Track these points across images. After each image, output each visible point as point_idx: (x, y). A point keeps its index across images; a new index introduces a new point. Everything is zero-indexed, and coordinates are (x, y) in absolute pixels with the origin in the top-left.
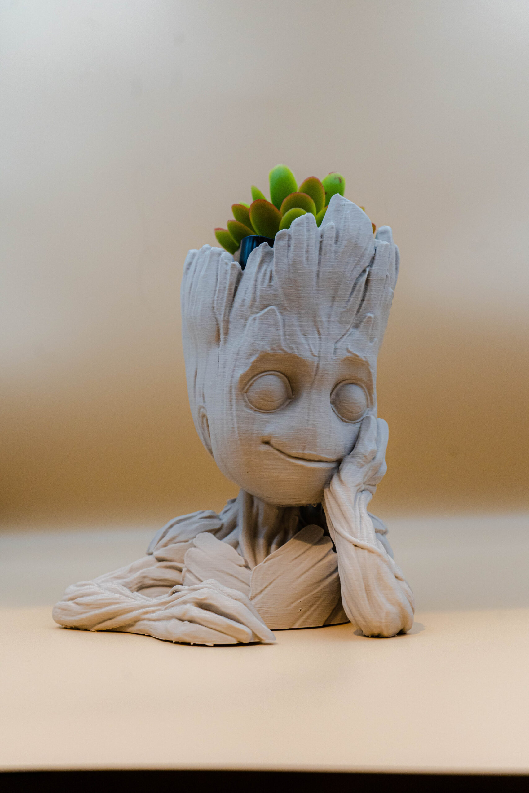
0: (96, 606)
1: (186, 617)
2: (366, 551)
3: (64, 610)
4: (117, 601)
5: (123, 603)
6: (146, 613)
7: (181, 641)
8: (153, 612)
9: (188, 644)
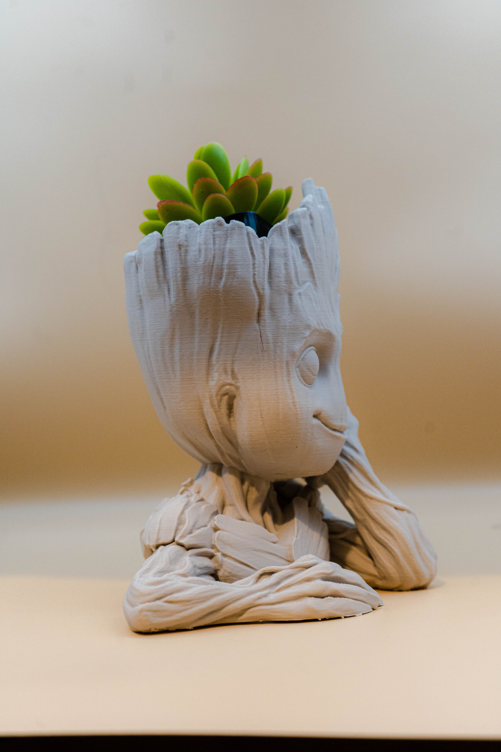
0: (199, 601)
1: (326, 593)
2: (405, 512)
3: (155, 611)
4: (218, 592)
5: (226, 592)
6: (259, 598)
7: (328, 617)
8: (265, 596)
9: (316, 620)
